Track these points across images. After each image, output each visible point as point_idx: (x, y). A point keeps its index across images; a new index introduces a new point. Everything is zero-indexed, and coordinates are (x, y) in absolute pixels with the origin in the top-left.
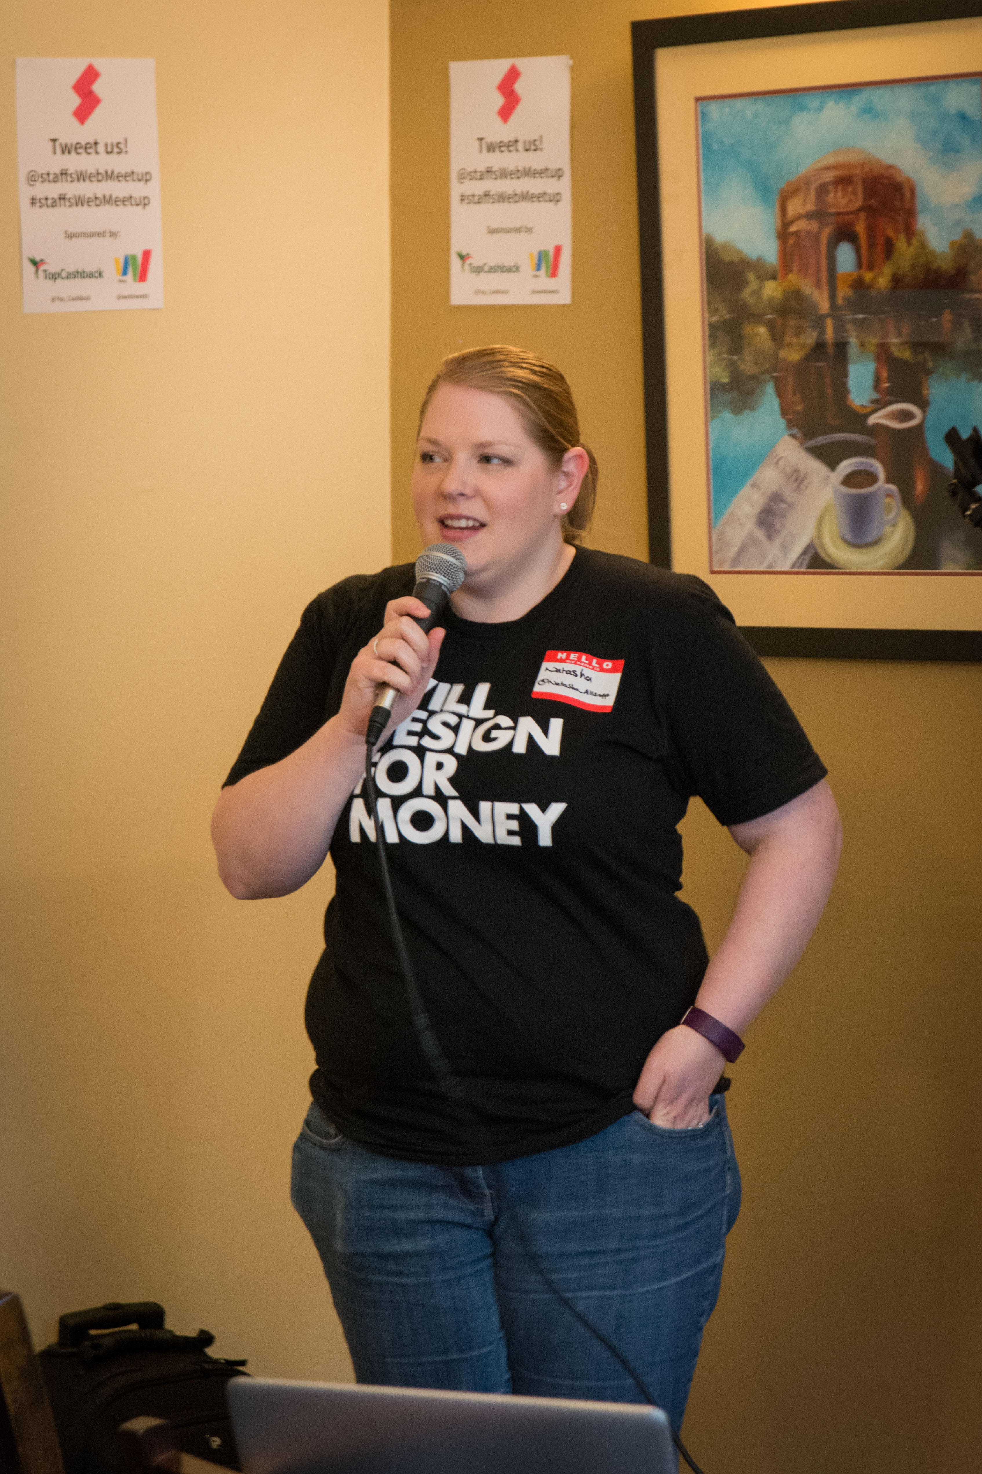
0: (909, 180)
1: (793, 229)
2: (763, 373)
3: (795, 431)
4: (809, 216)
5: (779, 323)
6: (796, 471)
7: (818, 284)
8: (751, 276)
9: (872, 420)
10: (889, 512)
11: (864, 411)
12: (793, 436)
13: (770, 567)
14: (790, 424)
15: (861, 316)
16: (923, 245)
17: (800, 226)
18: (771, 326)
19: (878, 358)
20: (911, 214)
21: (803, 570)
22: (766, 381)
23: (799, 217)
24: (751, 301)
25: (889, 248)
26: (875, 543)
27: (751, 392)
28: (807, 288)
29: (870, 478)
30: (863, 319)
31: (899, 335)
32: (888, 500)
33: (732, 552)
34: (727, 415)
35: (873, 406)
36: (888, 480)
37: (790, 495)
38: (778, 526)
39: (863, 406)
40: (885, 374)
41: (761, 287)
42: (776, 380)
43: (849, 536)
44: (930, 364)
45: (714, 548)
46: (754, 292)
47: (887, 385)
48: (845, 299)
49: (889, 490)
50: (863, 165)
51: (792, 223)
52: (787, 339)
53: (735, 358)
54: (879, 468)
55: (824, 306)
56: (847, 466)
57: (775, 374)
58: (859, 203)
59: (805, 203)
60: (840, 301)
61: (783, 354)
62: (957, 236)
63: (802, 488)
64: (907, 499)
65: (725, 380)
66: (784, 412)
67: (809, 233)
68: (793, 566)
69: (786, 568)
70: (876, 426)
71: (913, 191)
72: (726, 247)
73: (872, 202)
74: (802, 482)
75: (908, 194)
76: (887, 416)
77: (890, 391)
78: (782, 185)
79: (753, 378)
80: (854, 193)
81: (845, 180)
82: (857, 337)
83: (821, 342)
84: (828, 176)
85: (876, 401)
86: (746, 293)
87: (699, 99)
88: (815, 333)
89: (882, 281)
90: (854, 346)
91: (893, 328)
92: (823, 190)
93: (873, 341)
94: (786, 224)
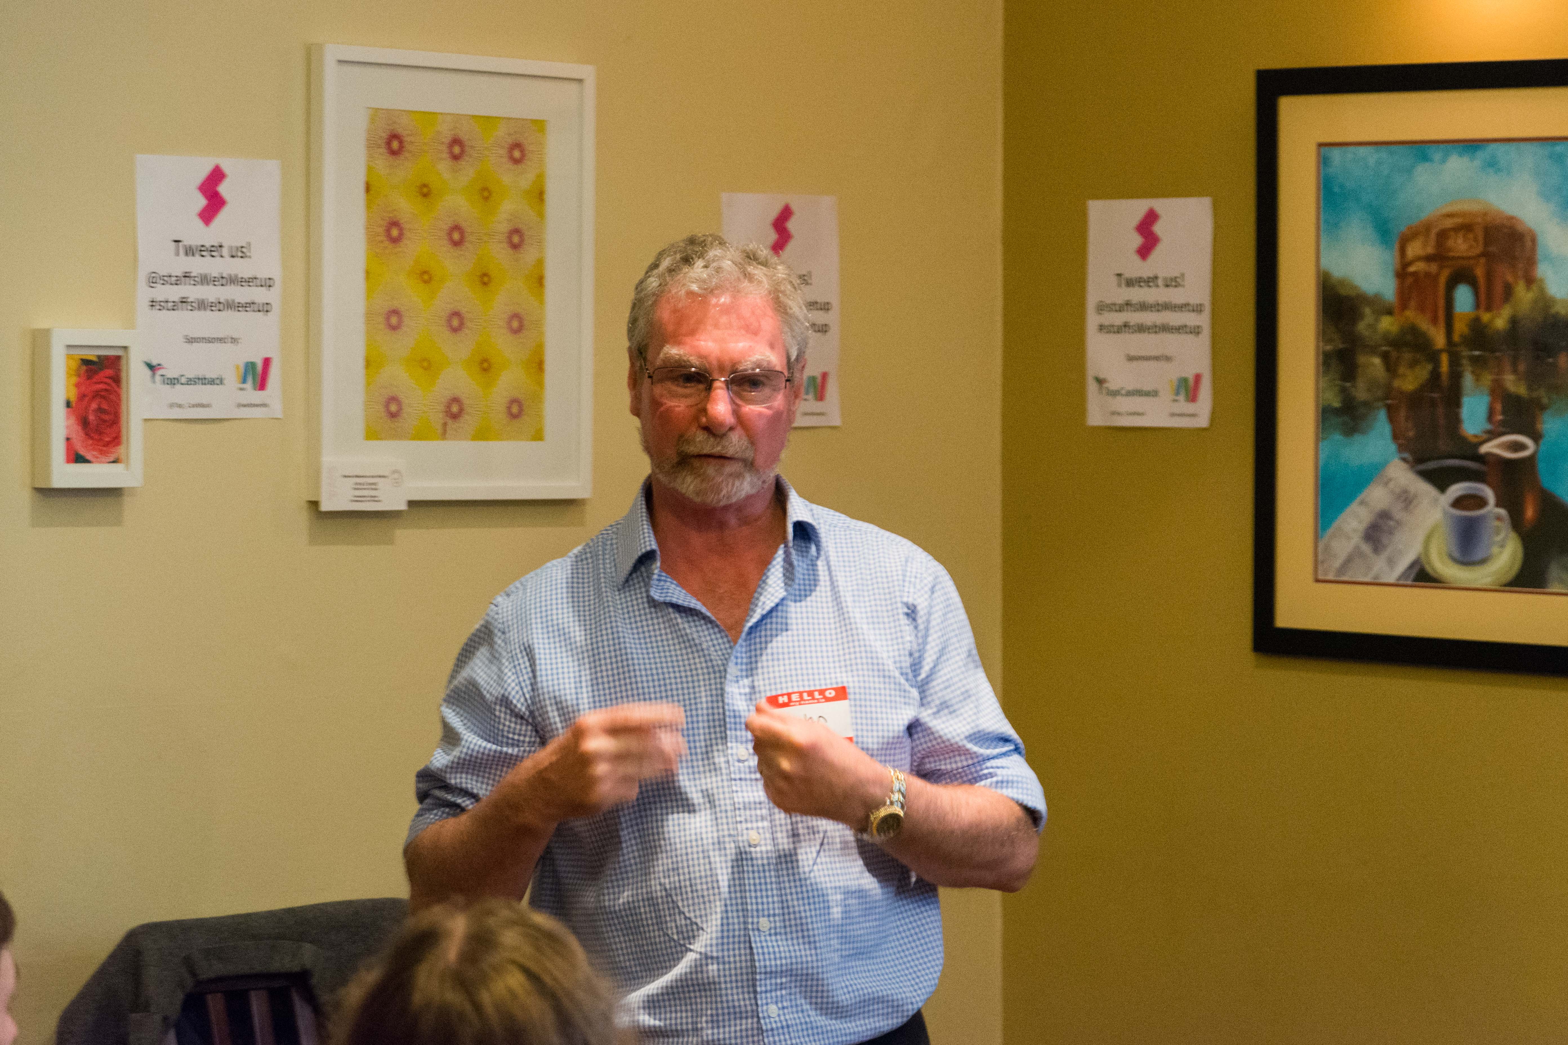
0: (1530, 230)
1: (1412, 269)
2: (1376, 400)
3: (1406, 455)
4: (1428, 259)
5: (1394, 354)
6: (1405, 492)
7: (1434, 320)
8: (1367, 311)
9: (1485, 449)
10: (1498, 534)
11: (1475, 440)
12: (1404, 460)
13: (1376, 577)
14: (1401, 448)
15: (1477, 353)
16: (1542, 290)
17: (1418, 267)
18: (1385, 357)
19: (1492, 393)
20: (1531, 262)
21: (1409, 582)
22: (1378, 408)
23: (1419, 259)
24: (1366, 333)
25: (1508, 292)
26: (1483, 561)
27: (1362, 418)
28: (1424, 324)
29: (1481, 502)
30: (1479, 356)
31: (1515, 371)
32: (1497, 523)
33: (1337, 563)
34: (1337, 437)
35: (1485, 436)
36: (1498, 505)
37: (1398, 514)
38: (1385, 540)
39: (1476, 436)
40: (1499, 407)
41: (1377, 320)
42: (1389, 408)
43: (1456, 554)
44: (1545, 401)
45: (1320, 557)
46: (1370, 326)
47: (1500, 417)
48: (1461, 336)
49: (1499, 513)
50: (1485, 214)
51: (1410, 264)
52: (1402, 370)
53: (1348, 384)
54: (1489, 494)
55: (1440, 341)
56: (1457, 489)
57: (1389, 402)
58: (1479, 250)
59: (1425, 245)
60: (1456, 338)
61: (1397, 383)
63: (1411, 507)
64: (1517, 523)
65: (1336, 404)
66: (1395, 437)
67: (1427, 275)
68: (1399, 579)
69: (1392, 580)
70: (1489, 454)
71: (1534, 240)
72: (1342, 282)
73: (1492, 249)
74: (1410, 502)
75: (1529, 244)
76: (1500, 446)
77: (1503, 423)
78: (1403, 228)
79: (1366, 404)
80: (1476, 239)
81: (1466, 228)
82: (1473, 372)
83: (1435, 375)
84: (1449, 223)
85: (1488, 432)
86: (1362, 327)
87: (1321, 145)
88: (1430, 367)
89: (1500, 322)
90: (1468, 380)
91: (1508, 367)
92: (1443, 235)
93: (1488, 378)
94: (1405, 265)
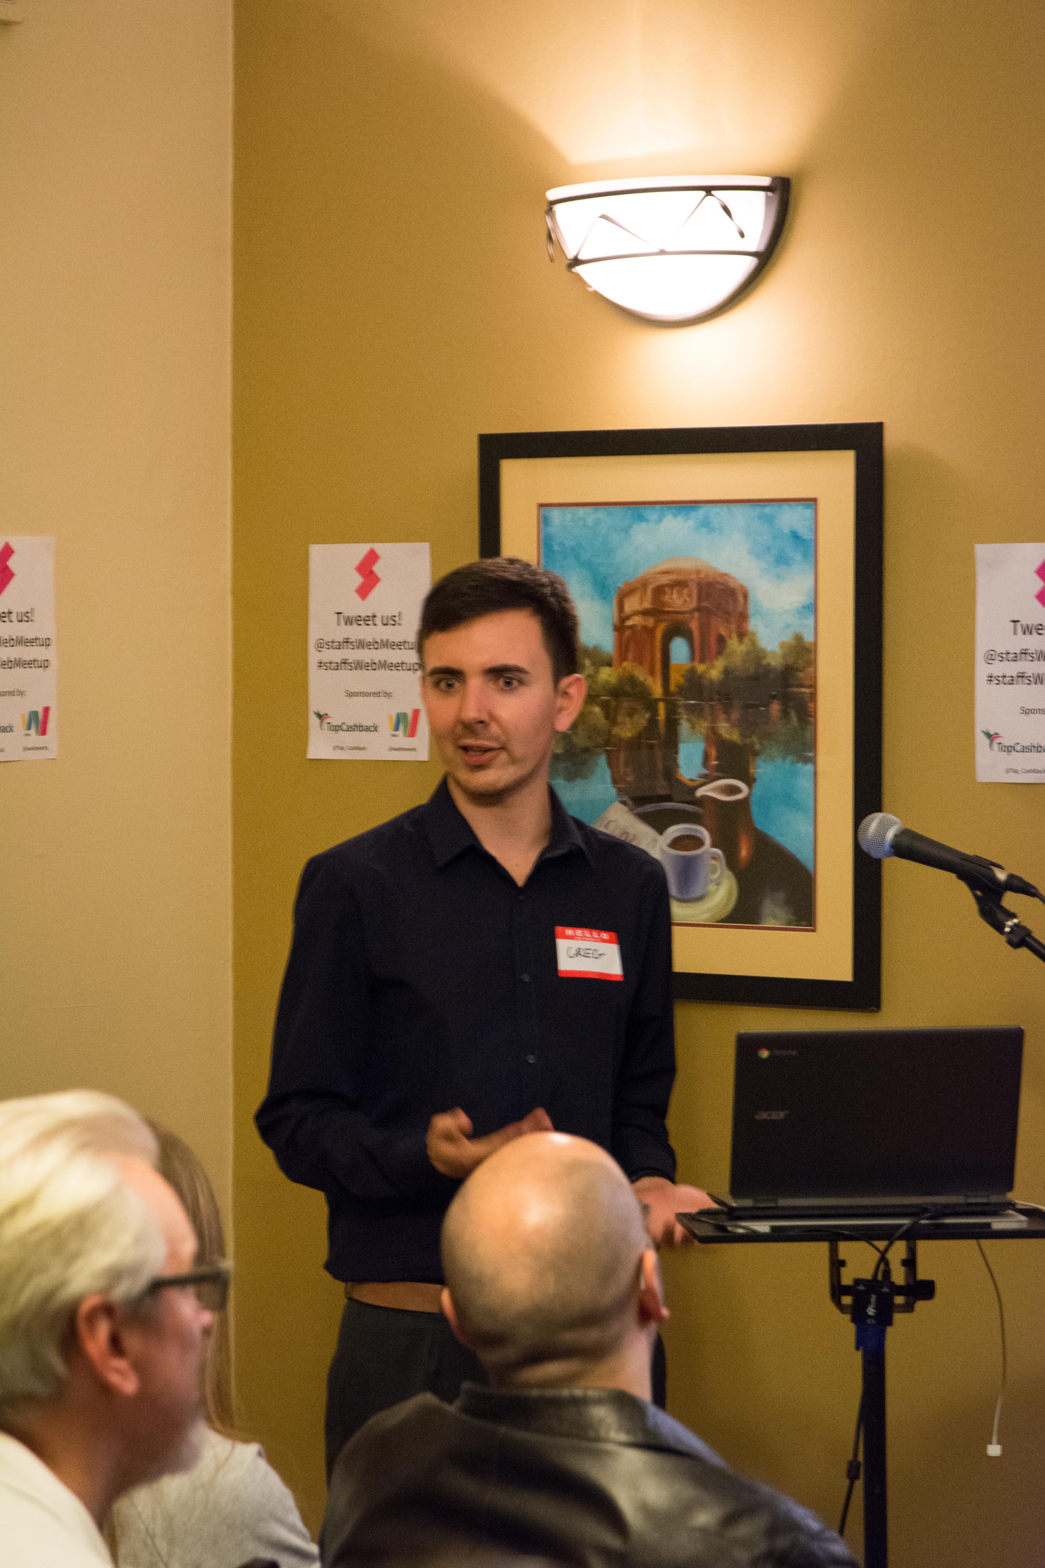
0: (742, 587)
1: (629, 623)
2: (596, 746)
3: (626, 798)
4: (645, 613)
5: (614, 703)
7: (652, 673)
9: (700, 792)
10: (714, 872)
11: (692, 784)
12: (624, 803)
14: (620, 792)
15: (692, 702)
16: (753, 642)
17: (636, 621)
18: (605, 706)
19: (707, 740)
20: (743, 617)
22: (599, 754)
23: (636, 613)
25: (722, 643)
26: (700, 899)
27: (584, 763)
28: (641, 674)
29: (698, 842)
30: (695, 705)
31: (728, 720)
32: (713, 862)
35: (701, 780)
36: (714, 845)
39: (692, 780)
40: (714, 753)
41: (597, 670)
42: (609, 753)
44: (757, 747)
47: (715, 762)
48: (677, 686)
49: (715, 853)
50: (698, 572)
51: (628, 618)
52: (620, 719)
54: (706, 834)
55: (657, 690)
56: (675, 831)
57: (608, 748)
58: (693, 604)
59: (642, 601)
60: (672, 688)
61: (616, 731)
62: (787, 637)
64: (732, 862)
66: (615, 782)
67: (644, 627)
70: (705, 797)
71: (745, 596)
73: (706, 604)
75: (741, 598)
76: (714, 790)
77: (717, 768)
78: (621, 585)
79: (586, 750)
80: (690, 595)
81: (680, 584)
82: (688, 720)
83: (653, 722)
84: (665, 580)
85: (705, 776)
87: (541, 506)
88: (647, 715)
89: (715, 672)
90: (684, 727)
91: (722, 715)
92: (659, 591)
93: (704, 726)
94: (623, 619)
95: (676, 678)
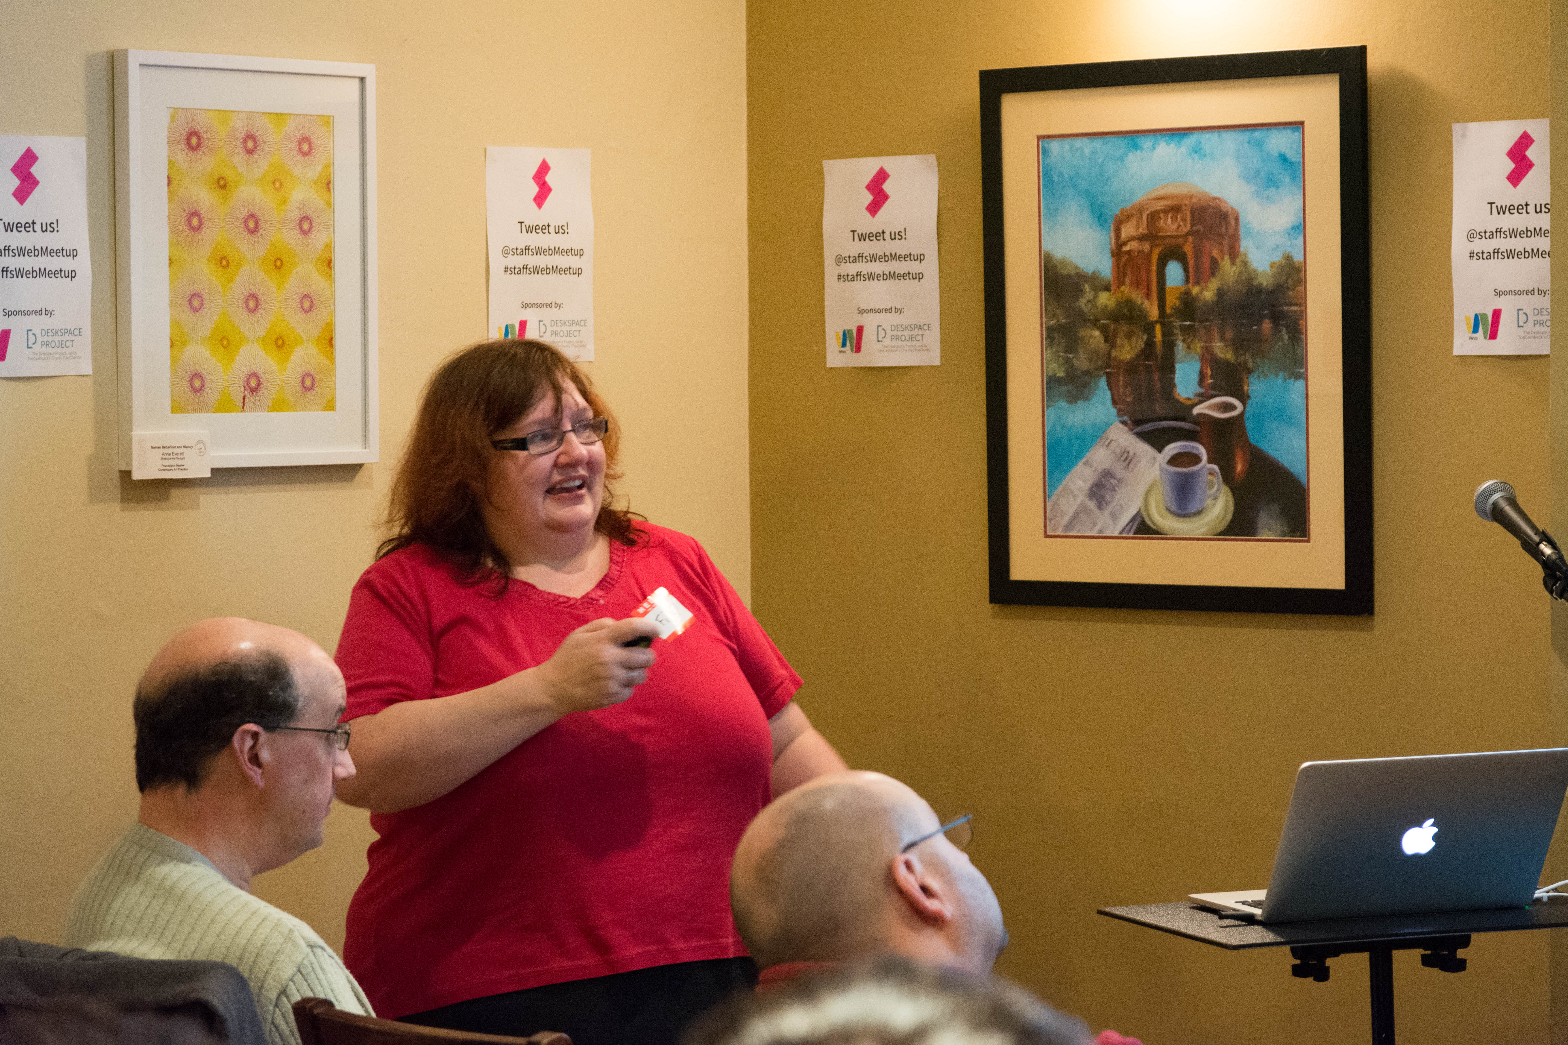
0: (1233, 210)
1: (1126, 248)
2: (1097, 369)
3: (1126, 419)
4: (1141, 238)
5: (1112, 327)
6: (1126, 452)
7: (1148, 295)
8: (1087, 288)
9: (1196, 411)
10: (1211, 488)
11: (1189, 403)
12: (1124, 423)
13: (1101, 531)
14: (1120, 413)
15: (1187, 323)
16: (1246, 265)
17: (1133, 246)
18: (1104, 330)
19: (1202, 359)
20: (1235, 239)
21: (1131, 535)
22: (1099, 377)
23: (1132, 239)
24: (1086, 309)
25: (1215, 266)
26: (1197, 514)
27: (1085, 385)
28: (1138, 298)
29: (1195, 459)
30: (1190, 326)
31: (1222, 339)
32: (1210, 478)
33: (1065, 520)
35: (1197, 399)
36: (1210, 461)
37: (1119, 473)
38: (1108, 497)
39: (1188, 399)
40: (1208, 372)
41: (1096, 297)
42: (1108, 375)
43: (1174, 507)
44: (1250, 364)
45: (1049, 515)
46: (1089, 301)
47: (1210, 381)
48: (1173, 308)
49: (1211, 469)
50: (1192, 196)
51: (1125, 243)
52: (1119, 341)
53: (1070, 356)
54: (1202, 451)
55: (1153, 313)
56: (1172, 448)
57: (1108, 370)
58: (1187, 229)
59: (1137, 226)
60: (1168, 310)
61: (1115, 353)
62: (1277, 258)
63: (1131, 466)
64: (1228, 477)
65: (1061, 374)
66: (1115, 403)
67: (1140, 252)
68: (1121, 533)
69: (1115, 533)
70: (1200, 416)
71: (1236, 219)
72: (1063, 262)
73: (1199, 228)
74: (1131, 462)
75: (1232, 221)
76: (1210, 407)
77: (1213, 387)
78: (1117, 212)
79: (1087, 374)
80: (1184, 219)
81: (1175, 209)
82: (1184, 341)
83: (1150, 344)
84: (1159, 206)
85: (1200, 395)
86: (1082, 302)
87: (1039, 138)
88: (1145, 337)
89: (1208, 293)
90: (1180, 348)
91: (1216, 335)
92: (1154, 217)
93: (1199, 345)
94: (1120, 244)
95: (1171, 301)
